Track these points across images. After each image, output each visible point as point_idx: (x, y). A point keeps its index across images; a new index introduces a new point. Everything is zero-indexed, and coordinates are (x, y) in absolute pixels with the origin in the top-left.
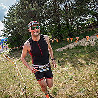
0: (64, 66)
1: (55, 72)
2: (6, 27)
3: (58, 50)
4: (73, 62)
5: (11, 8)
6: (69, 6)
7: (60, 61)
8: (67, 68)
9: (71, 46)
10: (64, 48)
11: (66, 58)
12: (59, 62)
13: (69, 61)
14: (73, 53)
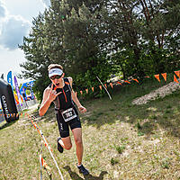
0: (152, 137)
1: (131, 151)
2: (29, 58)
3: (137, 102)
4: (169, 125)
5: (37, 22)
6: (152, 10)
7: (141, 125)
8: (157, 141)
9: (164, 91)
10: (149, 97)
11: (155, 118)
12: (139, 127)
13: (162, 124)
14: (170, 107)
